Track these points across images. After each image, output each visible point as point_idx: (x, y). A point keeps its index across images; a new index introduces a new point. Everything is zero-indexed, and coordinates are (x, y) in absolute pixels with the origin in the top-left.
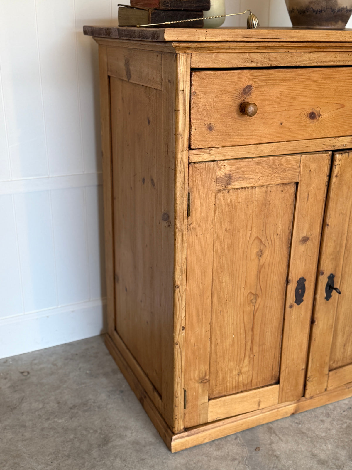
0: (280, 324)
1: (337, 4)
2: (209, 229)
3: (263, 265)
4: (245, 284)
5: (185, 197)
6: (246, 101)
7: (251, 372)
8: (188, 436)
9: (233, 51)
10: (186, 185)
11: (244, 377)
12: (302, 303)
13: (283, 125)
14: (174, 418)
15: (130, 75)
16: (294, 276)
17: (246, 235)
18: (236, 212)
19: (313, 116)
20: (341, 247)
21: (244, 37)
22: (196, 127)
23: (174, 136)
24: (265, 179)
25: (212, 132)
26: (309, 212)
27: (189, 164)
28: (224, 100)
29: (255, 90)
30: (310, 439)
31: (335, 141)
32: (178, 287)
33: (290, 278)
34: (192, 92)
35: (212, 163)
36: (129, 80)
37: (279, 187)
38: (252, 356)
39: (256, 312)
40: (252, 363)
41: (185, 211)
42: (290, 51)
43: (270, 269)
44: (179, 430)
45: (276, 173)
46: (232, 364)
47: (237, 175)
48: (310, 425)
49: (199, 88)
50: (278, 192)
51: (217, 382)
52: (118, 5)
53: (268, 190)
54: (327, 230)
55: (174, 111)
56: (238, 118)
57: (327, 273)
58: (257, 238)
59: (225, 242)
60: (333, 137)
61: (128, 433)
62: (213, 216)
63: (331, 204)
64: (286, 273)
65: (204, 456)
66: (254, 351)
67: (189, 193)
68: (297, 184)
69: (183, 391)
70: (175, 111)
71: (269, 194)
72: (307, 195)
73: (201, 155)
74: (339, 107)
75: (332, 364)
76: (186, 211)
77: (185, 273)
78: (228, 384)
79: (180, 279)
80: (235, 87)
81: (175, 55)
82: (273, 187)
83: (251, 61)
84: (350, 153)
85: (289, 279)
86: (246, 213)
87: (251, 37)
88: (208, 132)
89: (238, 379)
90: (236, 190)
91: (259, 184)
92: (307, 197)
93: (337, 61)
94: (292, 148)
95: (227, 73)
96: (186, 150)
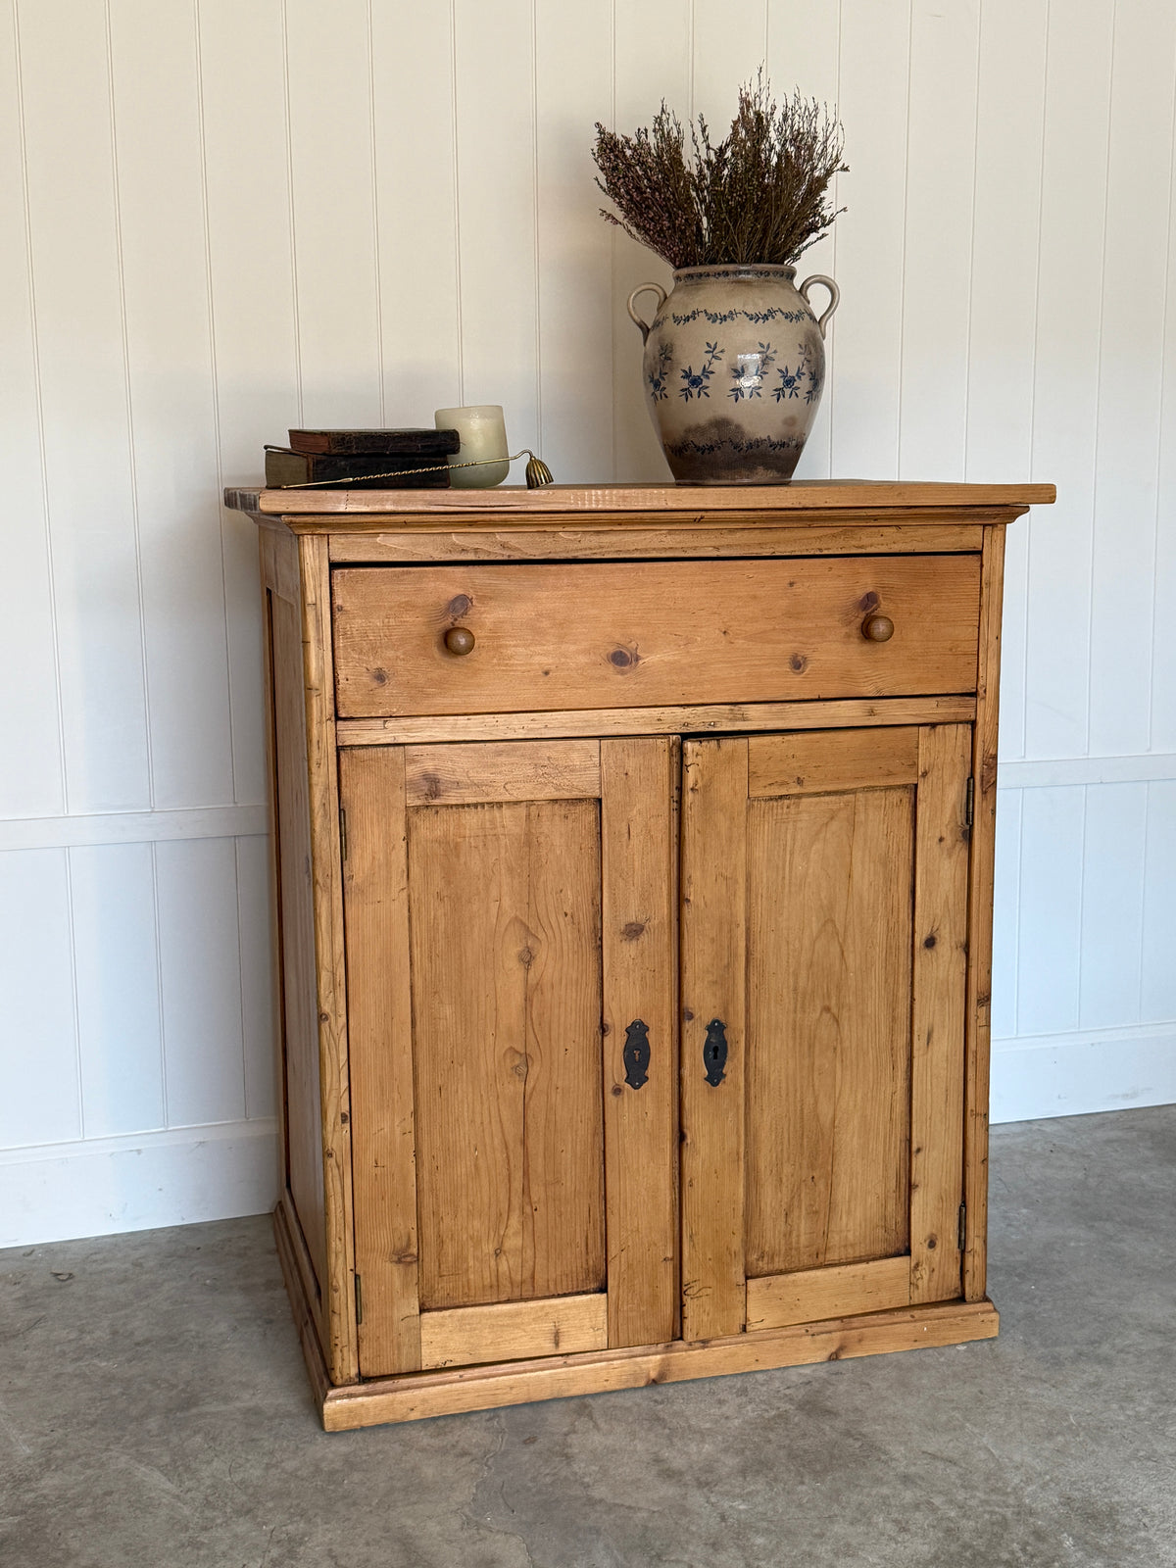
0: (594, 1134)
1: (743, 433)
2: (397, 892)
3: (538, 984)
4: (496, 1027)
5: (333, 819)
6: (460, 625)
7: (529, 1253)
8: (367, 1394)
10: (334, 793)
11: (511, 1263)
12: (645, 1086)
13: (550, 675)
14: (332, 1344)
16: (616, 1016)
17: (487, 912)
18: (458, 857)
19: (620, 659)
20: (733, 955)
22: (347, 675)
23: (302, 690)
24: (519, 788)
25: (384, 685)
26: (636, 868)
27: (339, 749)
28: (407, 622)
29: (478, 605)
30: (667, 1431)
31: (690, 714)
32: (327, 1018)
33: (607, 1019)
34: (335, 606)
35: (391, 749)
37: (557, 806)
38: (528, 1209)
39: (530, 1098)
40: (531, 1227)
41: (333, 848)
42: (548, 529)
43: (556, 996)
44: (346, 1377)
45: (547, 776)
46: (476, 1223)
47: (452, 777)
48: (684, 1407)
49: (348, 600)
50: (557, 818)
51: (442, 1266)
52: (266, 447)
53: (532, 813)
54: (689, 913)
56: (441, 660)
57: (704, 1018)
58: (517, 919)
59: (438, 924)
60: (681, 705)
61: (246, 1396)
62: (404, 862)
64: (598, 1007)
65: (398, 1443)
66: (535, 1198)
67: (341, 810)
68: (599, 800)
69: (351, 1276)
70: (302, 642)
71: (534, 822)
72: (627, 828)
73: (365, 732)
74: (683, 643)
75: (758, 1260)
76: (336, 848)
77: (343, 986)
78: (472, 1277)
79: (331, 999)
80: (431, 597)
81: (294, 538)
82: (543, 807)
83: (463, 549)
84: (722, 742)
85: (605, 1022)
88: (375, 684)
89: (497, 1265)
90: (454, 809)
91: (508, 797)
92: (627, 832)
93: (665, 549)
94: (581, 725)
95: (410, 573)
96: (330, 719)
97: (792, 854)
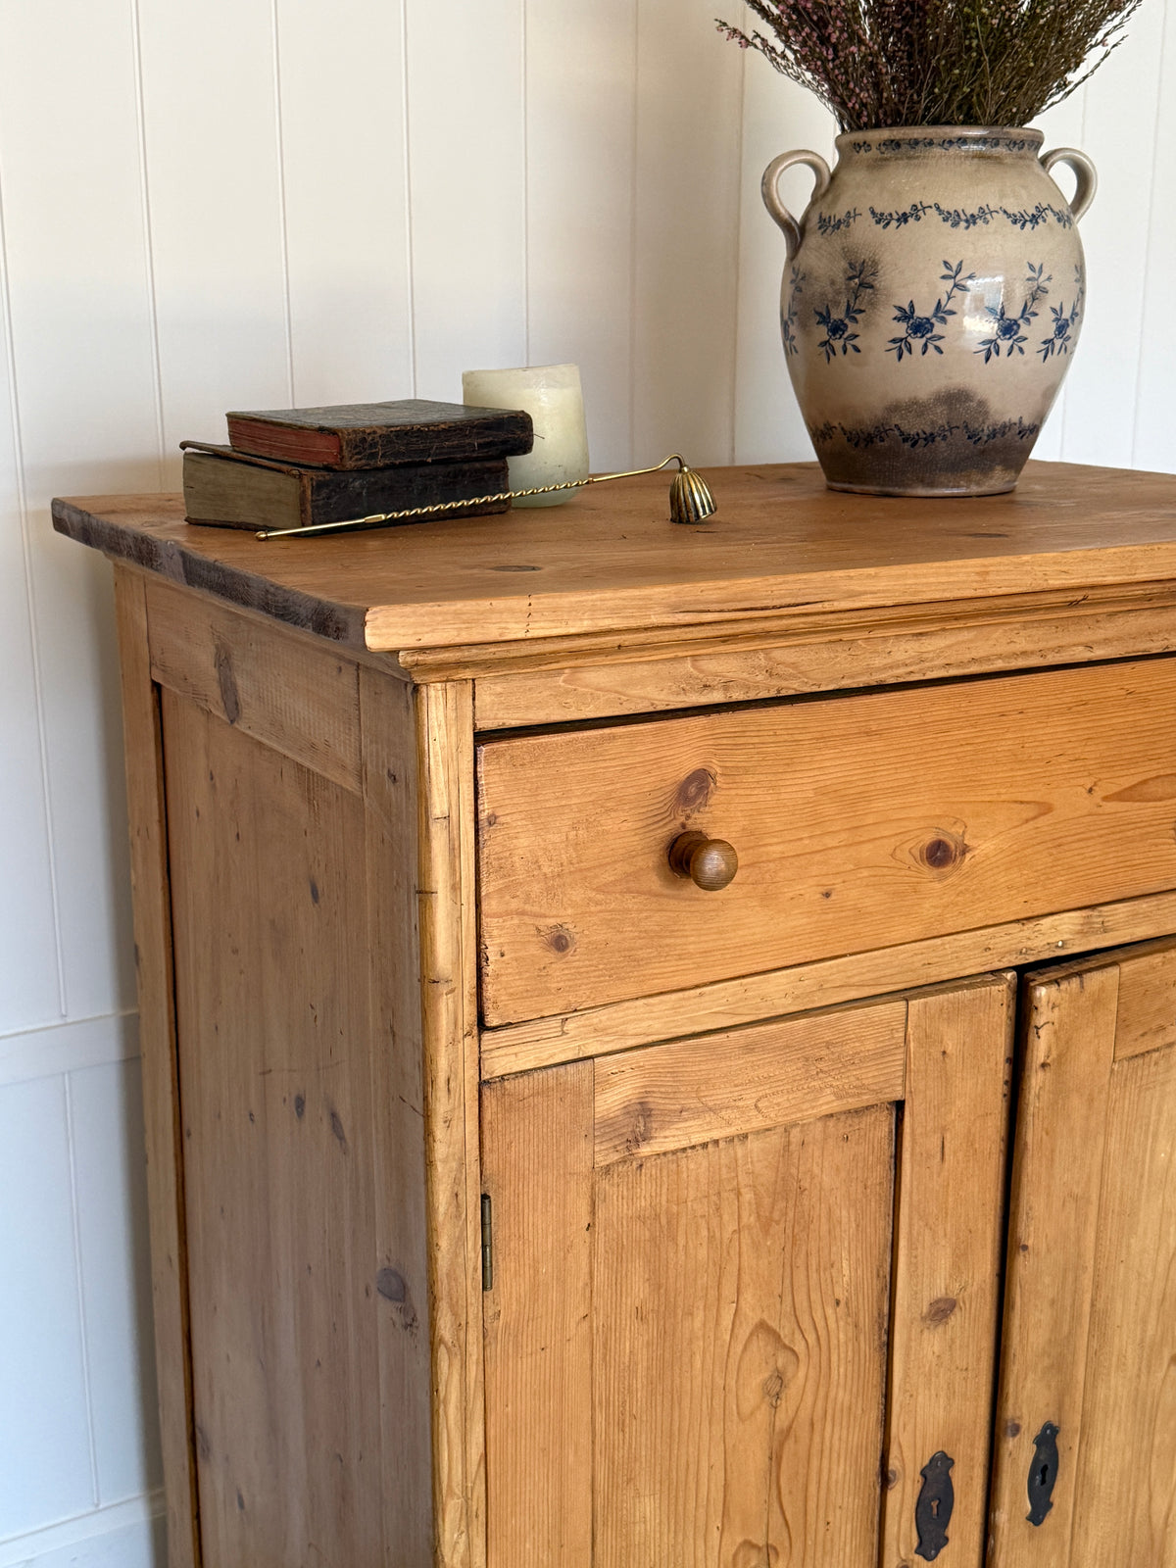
1: (987, 413)
2: (573, 1325)
3: (790, 1427)
4: (725, 1513)
5: (470, 1218)
6: (692, 826)
9: (635, 657)
10: (475, 1168)
12: (944, 1551)
13: (833, 897)
15: (237, 704)
16: (908, 1454)
17: (717, 1323)
18: (674, 1240)
19: (939, 854)
20: (1076, 1318)
21: (676, 609)
22: (501, 945)
23: (417, 984)
24: (778, 1104)
25: (565, 956)
26: (951, 1205)
27: (482, 1084)
28: (608, 832)
29: (725, 786)
31: (1026, 933)
33: (894, 1463)
34: (483, 816)
35: (571, 1069)
36: (232, 722)
37: (831, 1123)
41: (470, 1271)
42: (846, 636)
43: (817, 1439)
45: (821, 1075)
47: (673, 1102)
49: (507, 802)
52: (183, 446)
53: (793, 1140)
54: (1023, 1267)
55: (412, 890)
56: (666, 892)
57: (1031, 1427)
58: (762, 1326)
59: (636, 1364)
60: (1017, 921)
62: (585, 1269)
63: (1032, 1167)
64: (879, 1446)
67: (485, 1197)
68: (899, 1106)
70: (420, 892)
71: (796, 1155)
72: (940, 1143)
73: (530, 1047)
74: (1031, 815)
76: (475, 1269)
77: (482, 1517)
79: (461, 1547)
80: (649, 780)
81: (410, 689)
82: (812, 1127)
83: (705, 686)
84: (1087, 977)
85: (890, 1468)
86: (711, 1238)
87: (701, 607)
88: (552, 955)
90: (670, 1157)
91: (758, 1123)
92: (939, 1149)
93: (1015, 655)
94: (873, 975)
95: (614, 737)
96: (469, 1034)
97: (1155, 1135)
